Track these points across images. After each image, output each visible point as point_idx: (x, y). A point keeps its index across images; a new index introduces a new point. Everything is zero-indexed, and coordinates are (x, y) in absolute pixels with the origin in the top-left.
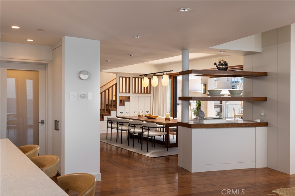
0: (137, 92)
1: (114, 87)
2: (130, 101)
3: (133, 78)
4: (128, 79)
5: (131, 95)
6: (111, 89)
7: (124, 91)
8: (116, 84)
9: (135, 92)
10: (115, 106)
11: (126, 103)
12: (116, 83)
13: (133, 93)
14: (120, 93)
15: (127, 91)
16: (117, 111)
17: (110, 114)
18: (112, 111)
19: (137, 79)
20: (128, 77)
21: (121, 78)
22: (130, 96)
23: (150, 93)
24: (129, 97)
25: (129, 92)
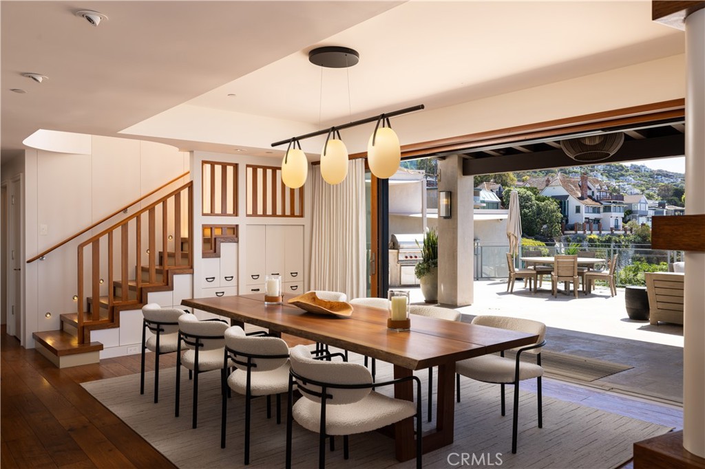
0: (260, 211)
1: (184, 194)
2: (237, 242)
3: (248, 166)
4: (230, 170)
5: (241, 221)
6: (171, 202)
7: (218, 210)
8: (190, 186)
9: (255, 214)
10: (188, 257)
11: (226, 248)
12: (192, 182)
13: (248, 216)
14: (203, 215)
15: (230, 210)
16: (193, 274)
17: (167, 286)
18: (175, 276)
19: (260, 171)
20: (230, 164)
21: (208, 167)
22: (237, 226)
23: (302, 216)
24: (235, 229)
25: (236, 213)
